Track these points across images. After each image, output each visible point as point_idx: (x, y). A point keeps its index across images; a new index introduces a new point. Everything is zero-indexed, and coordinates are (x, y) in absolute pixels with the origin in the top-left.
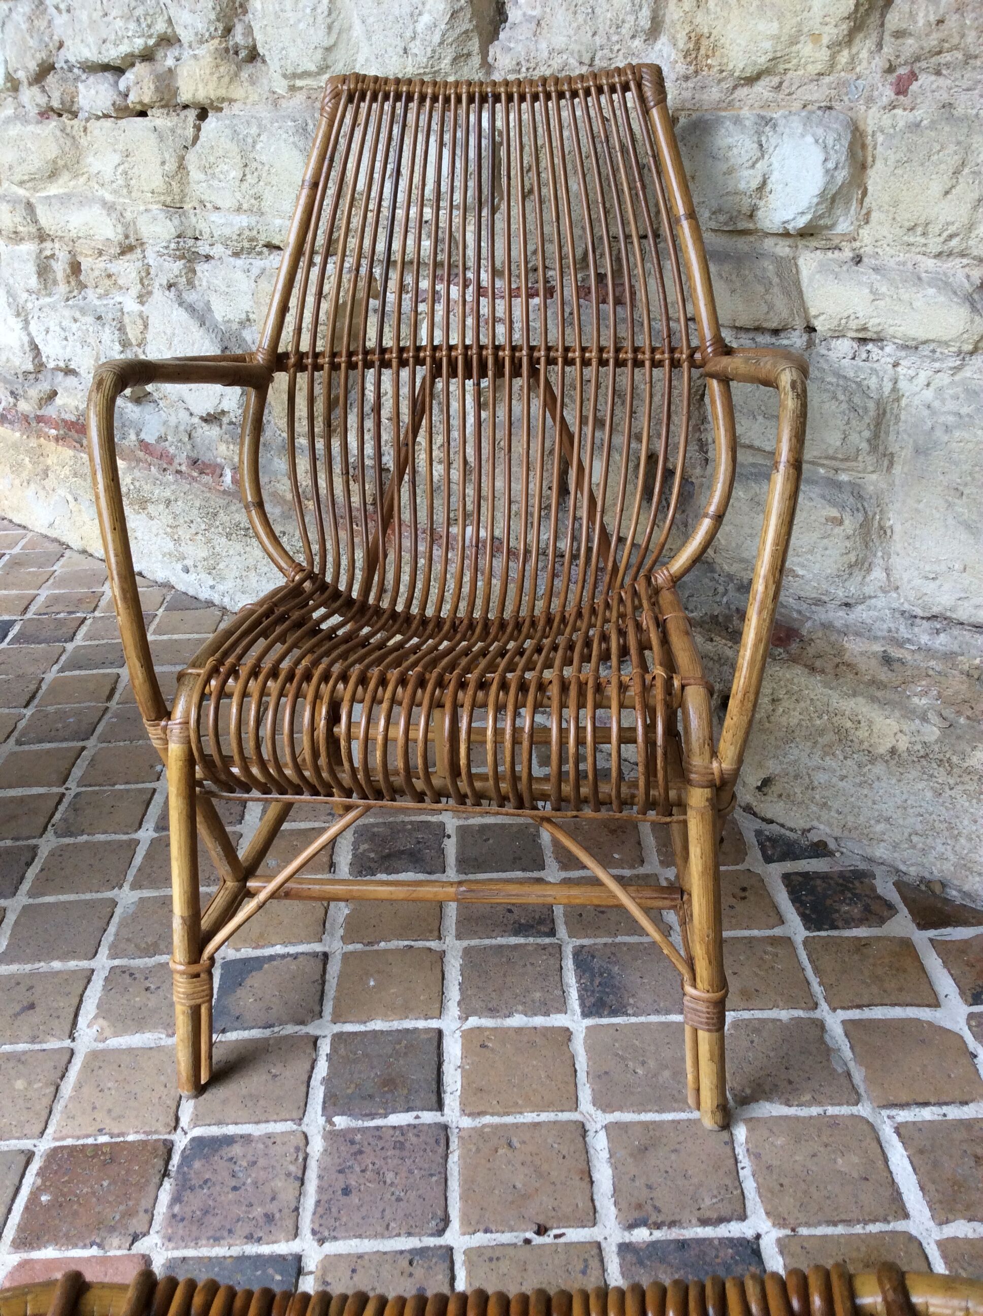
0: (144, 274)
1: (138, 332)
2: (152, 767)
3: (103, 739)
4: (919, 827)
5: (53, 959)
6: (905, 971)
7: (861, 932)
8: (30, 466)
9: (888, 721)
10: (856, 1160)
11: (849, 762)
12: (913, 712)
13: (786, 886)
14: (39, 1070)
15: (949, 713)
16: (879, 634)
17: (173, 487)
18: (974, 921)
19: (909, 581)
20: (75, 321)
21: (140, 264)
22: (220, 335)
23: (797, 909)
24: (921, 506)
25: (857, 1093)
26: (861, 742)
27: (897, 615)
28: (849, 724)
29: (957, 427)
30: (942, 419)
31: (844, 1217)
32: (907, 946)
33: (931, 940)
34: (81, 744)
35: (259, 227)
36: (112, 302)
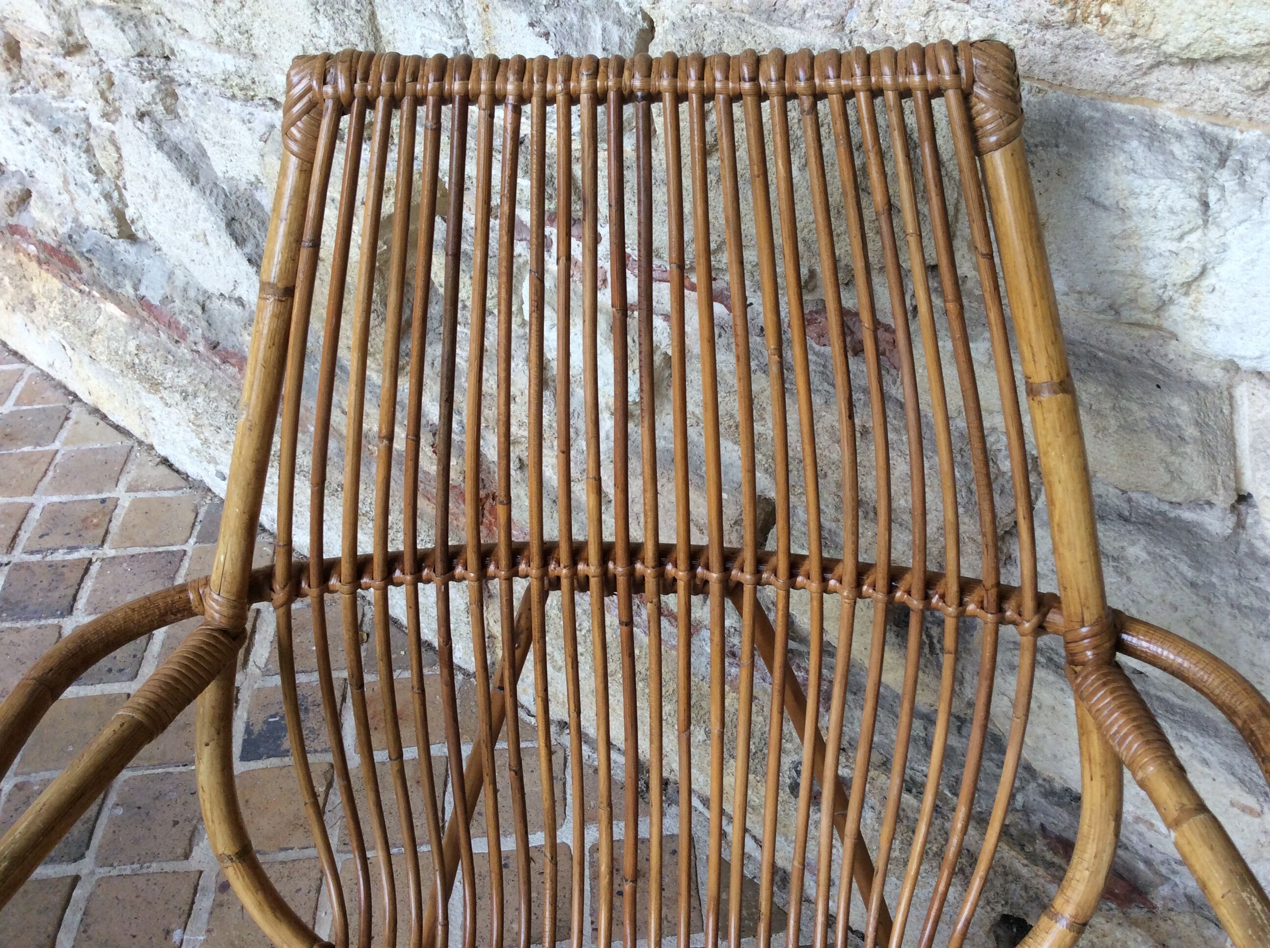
0: (104, 86)
1: (112, 162)
2: (168, 933)
8: (11, 289)
17: (191, 370)
20: (28, 124)
21: (95, 71)
22: (221, 200)
34: (72, 869)
35: (254, 73)
36: (72, 106)
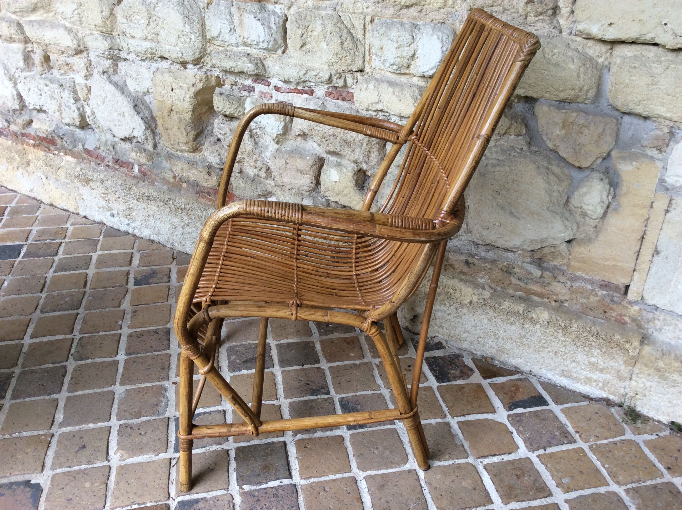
0: (88, 65)
1: (84, 94)
2: (116, 322)
3: (87, 308)
4: (482, 335)
5: (89, 423)
6: (480, 398)
7: (460, 382)
8: (18, 159)
9: (468, 289)
10: (470, 482)
11: (452, 308)
12: (478, 285)
13: (427, 363)
14: (95, 477)
15: (493, 285)
16: (464, 251)
17: (105, 173)
18: (506, 374)
19: (477, 230)
20: (47, 86)
21: (86, 60)
22: (132, 99)
23: (433, 373)
24: (482, 198)
25: (467, 453)
26: (457, 299)
27: (471, 243)
28: (452, 291)
29: (498, 165)
30: (491, 161)
31: (468, 506)
32: (479, 386)
33: (489, 384)
34: (76, 312)
35: (157, 48)
36: (68, 77)
